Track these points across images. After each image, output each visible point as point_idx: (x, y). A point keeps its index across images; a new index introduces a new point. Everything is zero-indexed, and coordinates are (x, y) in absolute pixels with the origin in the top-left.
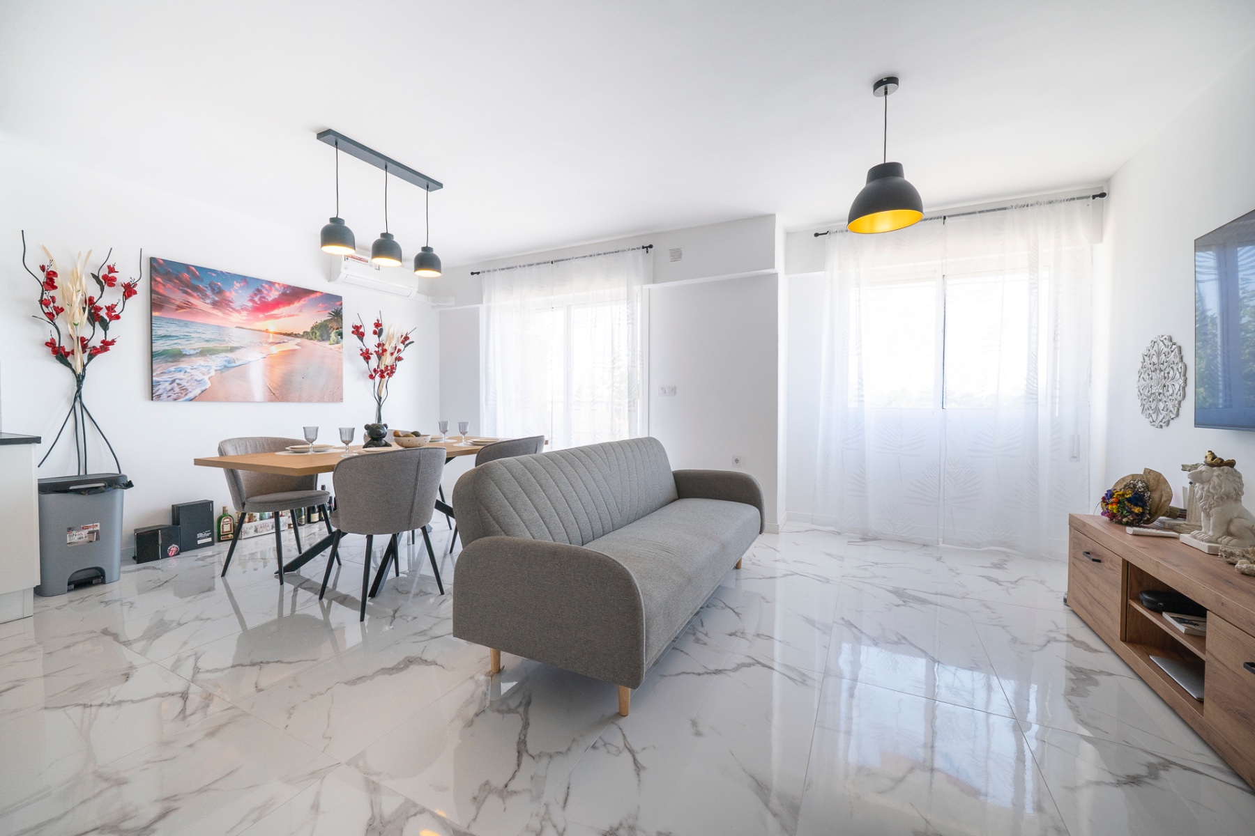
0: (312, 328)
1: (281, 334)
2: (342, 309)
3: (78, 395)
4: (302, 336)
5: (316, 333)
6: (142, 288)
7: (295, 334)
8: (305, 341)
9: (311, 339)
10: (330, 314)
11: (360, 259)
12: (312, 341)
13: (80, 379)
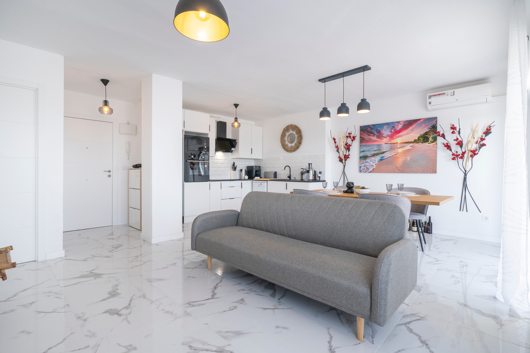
0: (419, 137)
1: (403, 143)
2: (437, 123)
3: (344, 171)
4: (413, 142)
5: (420, 140)
6: (358, 137)
7: (410, 142)
8: (416, 145)
9: (418, 143)
10: (429, 128)
12: (418, 144)
13: (344, 166)
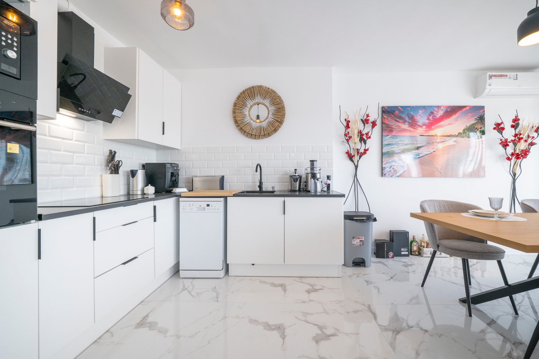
0: (464, 130)
1: (444, 136)
2: (484, 114)
3: (356, 175)
4: (457, 136)
5: (466, 133)
6: (379, 123)
7: (453, 135)
8: (459, 139)
9: (463, 137)
10: (476, 119)
11: (501, 76)
12: (463, 138)
13: (356, 167)
